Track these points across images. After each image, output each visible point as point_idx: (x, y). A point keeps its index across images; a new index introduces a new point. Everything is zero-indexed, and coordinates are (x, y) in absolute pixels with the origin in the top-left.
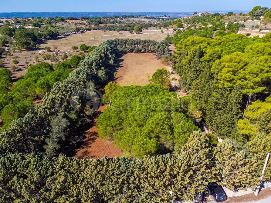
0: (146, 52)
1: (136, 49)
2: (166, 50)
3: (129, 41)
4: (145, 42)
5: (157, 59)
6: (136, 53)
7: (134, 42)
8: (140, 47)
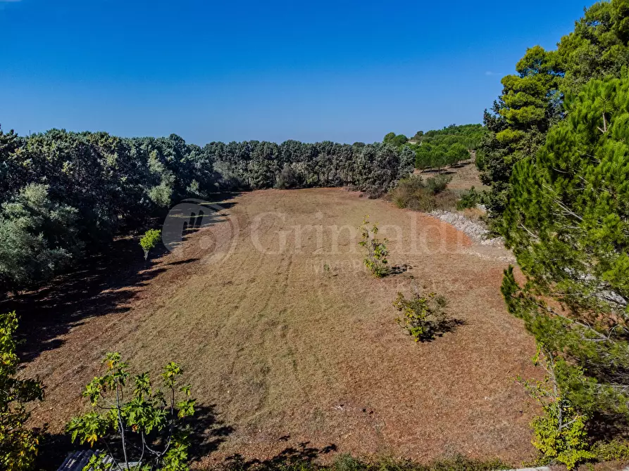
0: (321, 186)
1: (286, 174)
2: (402, 164)
3: (258, 148)
4: (315, 151)
5: (371, 198)
6: (287, 188)
7: (275, 151)
8: (299, 167)
